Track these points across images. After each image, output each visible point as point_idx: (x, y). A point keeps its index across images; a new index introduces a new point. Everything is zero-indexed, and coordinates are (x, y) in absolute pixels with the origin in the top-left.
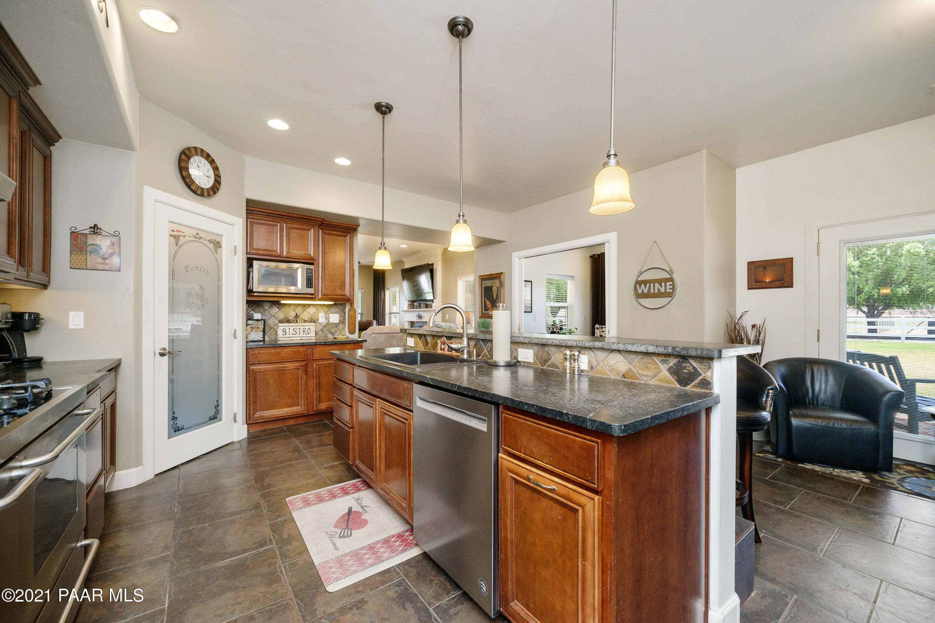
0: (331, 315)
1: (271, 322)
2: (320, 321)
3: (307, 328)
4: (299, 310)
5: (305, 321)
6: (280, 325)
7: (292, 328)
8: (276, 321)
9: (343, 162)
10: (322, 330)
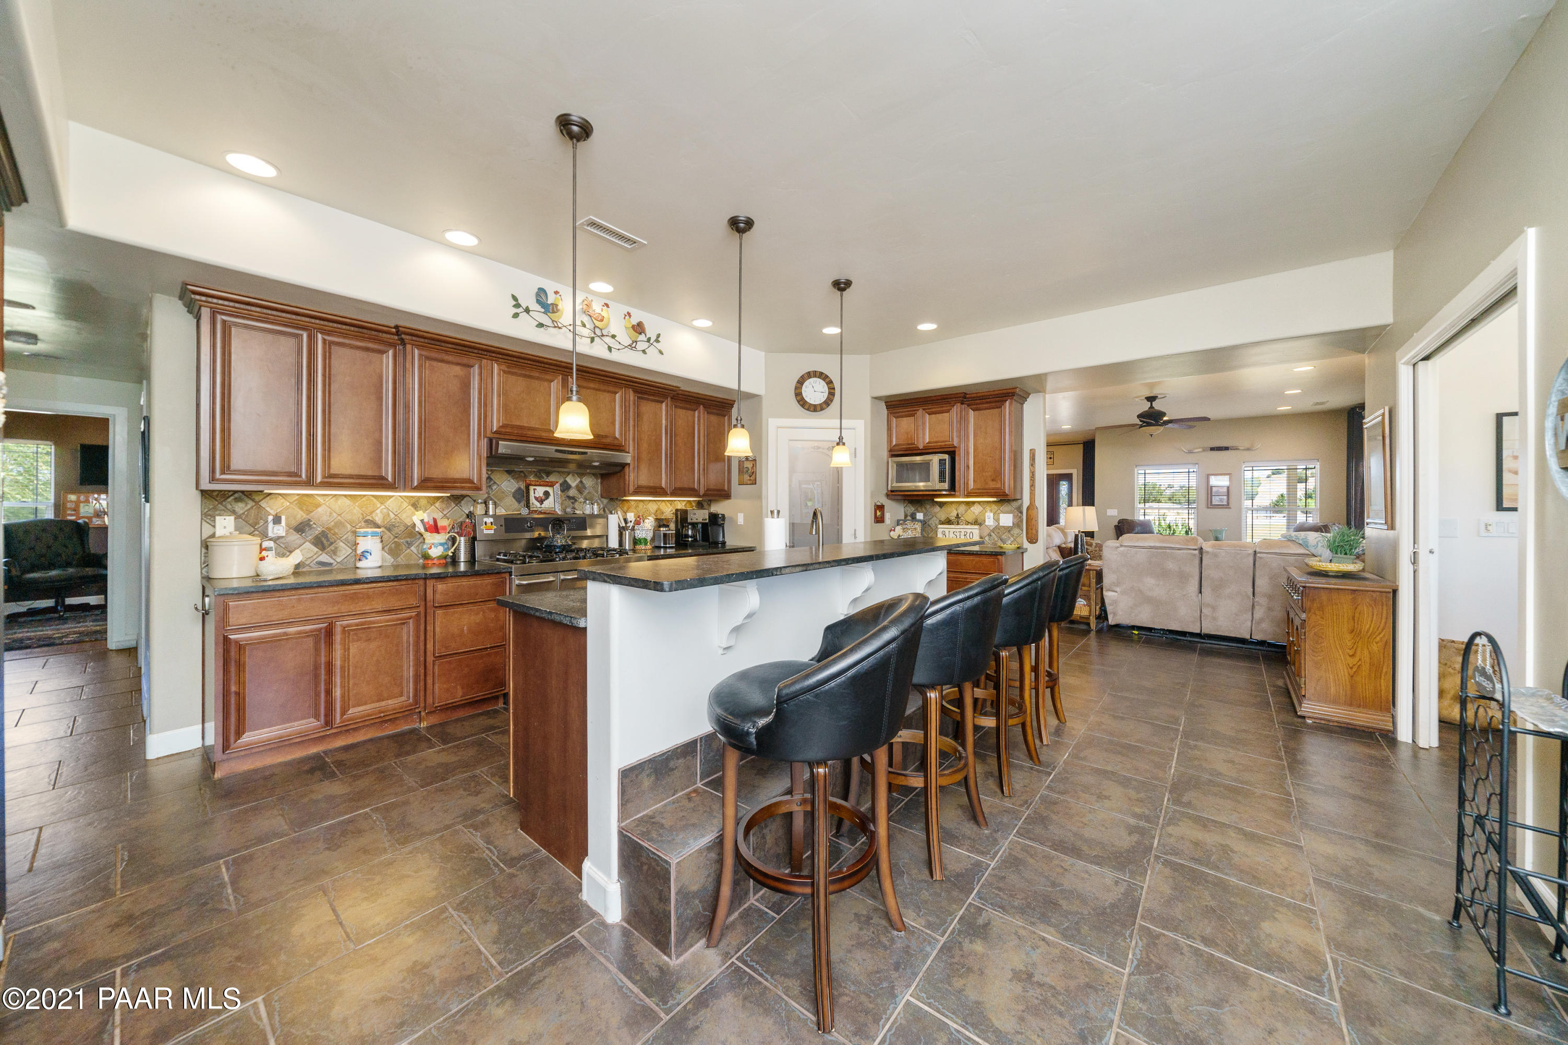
0: (1001, 515)
1: (933, 522)
2: (987, 523)
3: (969, 531)
4: (962, 509)
5: (968, 523)
6: (940, 526)
7: (952, 531)
8: (937, 522)
9: (927, 327)
10: (990, 535)
